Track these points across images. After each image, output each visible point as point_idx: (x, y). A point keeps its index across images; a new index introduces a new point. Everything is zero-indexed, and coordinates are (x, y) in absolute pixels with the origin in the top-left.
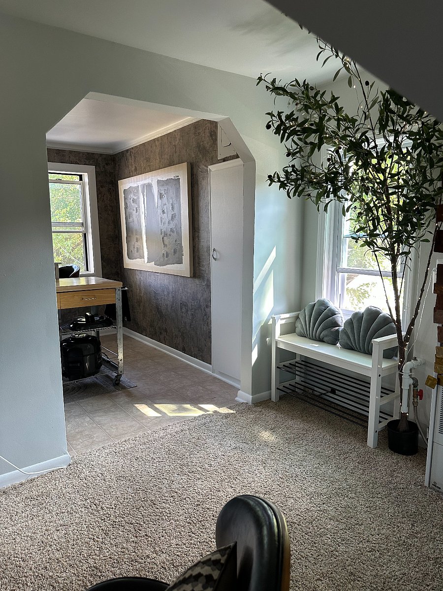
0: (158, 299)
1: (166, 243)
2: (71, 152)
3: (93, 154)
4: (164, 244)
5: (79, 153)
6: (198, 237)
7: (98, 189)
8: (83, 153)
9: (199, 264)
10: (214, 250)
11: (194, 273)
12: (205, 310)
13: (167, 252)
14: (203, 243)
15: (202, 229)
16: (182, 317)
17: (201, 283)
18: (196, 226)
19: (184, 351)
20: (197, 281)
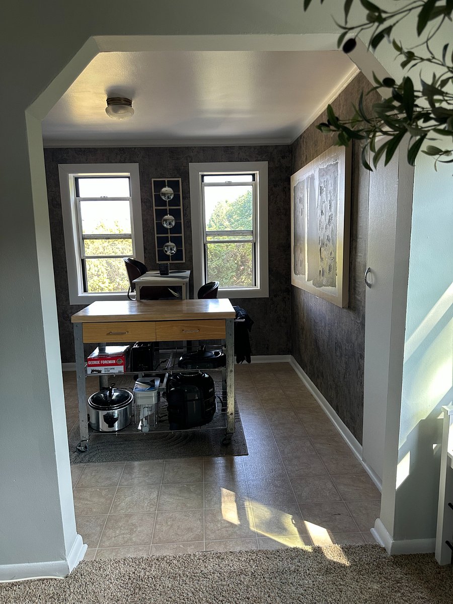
0: (316, 330)
1: (323, 256)
2: (240, 148)
3: (266, 147)
4: (321, 257)
5: (249, 147)
6: (356, 248)
7: (270, 190)
8: (255, 147)
9: (355, 289)
10: (369, 270)
11: (350, 303)
12: (358, 361)
13: (323, 269)
14: (360, 259)
15: (360, 236)
16: (337, 362)
17: (356, 319)
18: (354, 232)
19: (337, 409)
20: (351, 314)
